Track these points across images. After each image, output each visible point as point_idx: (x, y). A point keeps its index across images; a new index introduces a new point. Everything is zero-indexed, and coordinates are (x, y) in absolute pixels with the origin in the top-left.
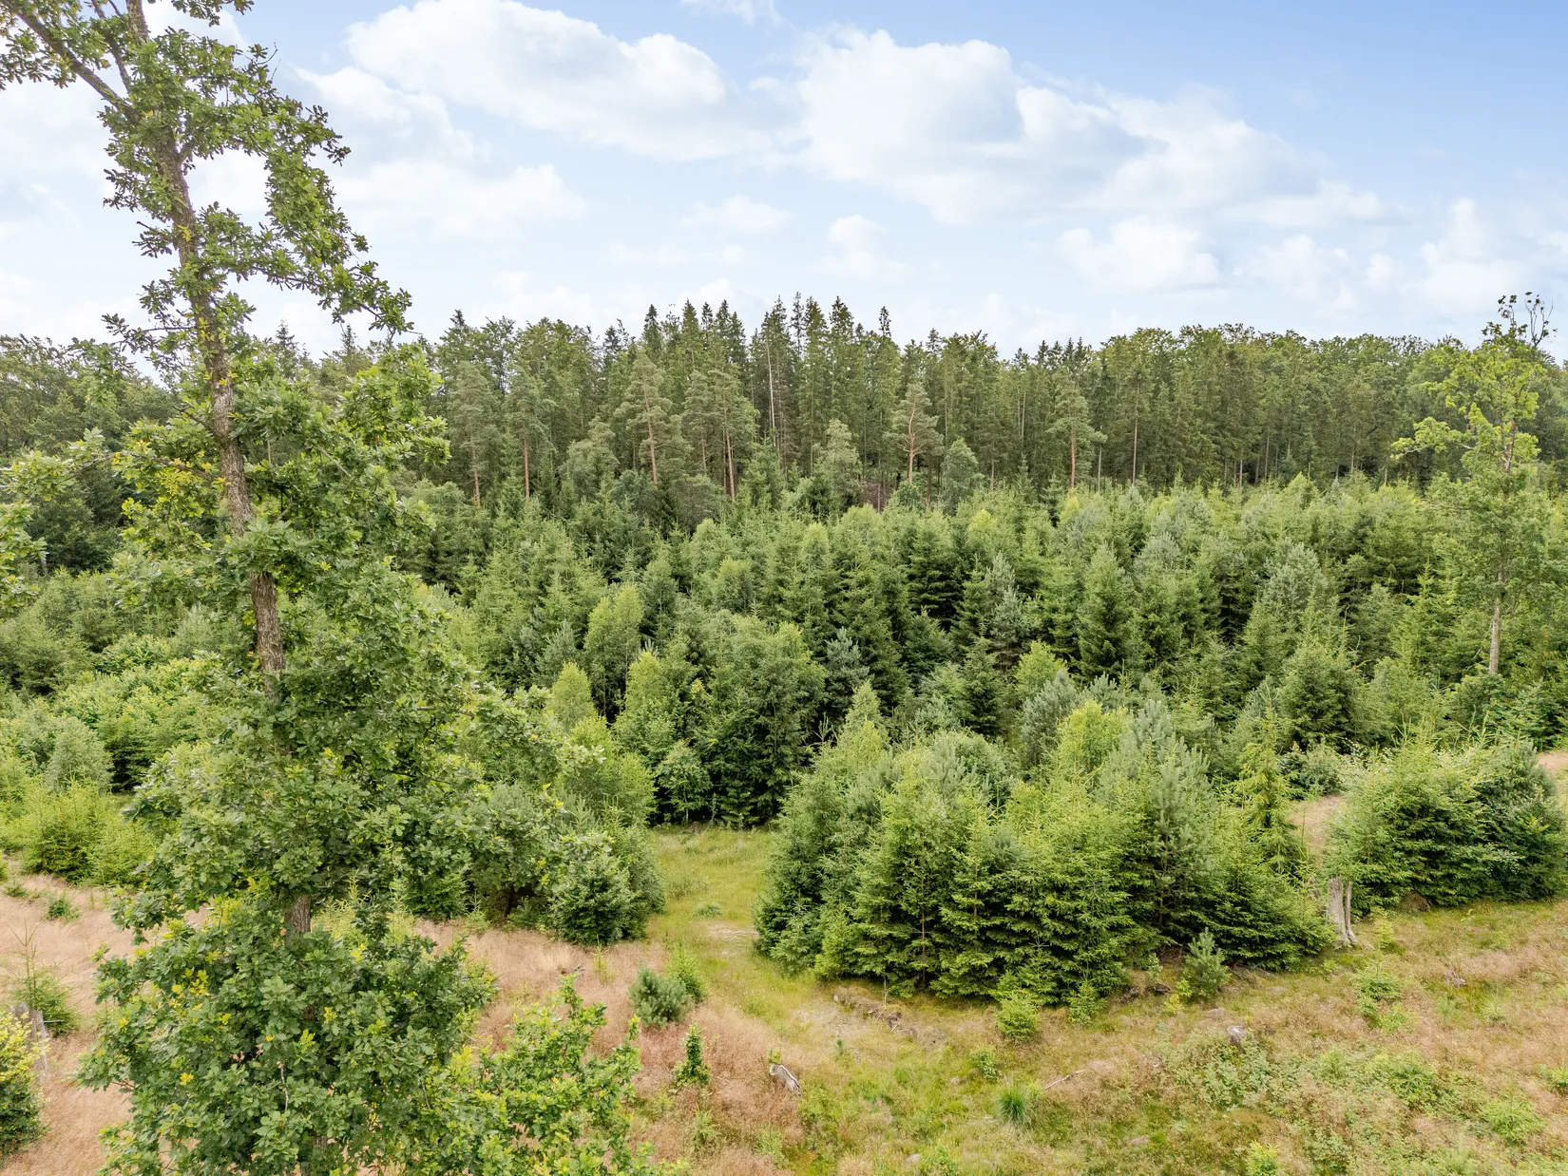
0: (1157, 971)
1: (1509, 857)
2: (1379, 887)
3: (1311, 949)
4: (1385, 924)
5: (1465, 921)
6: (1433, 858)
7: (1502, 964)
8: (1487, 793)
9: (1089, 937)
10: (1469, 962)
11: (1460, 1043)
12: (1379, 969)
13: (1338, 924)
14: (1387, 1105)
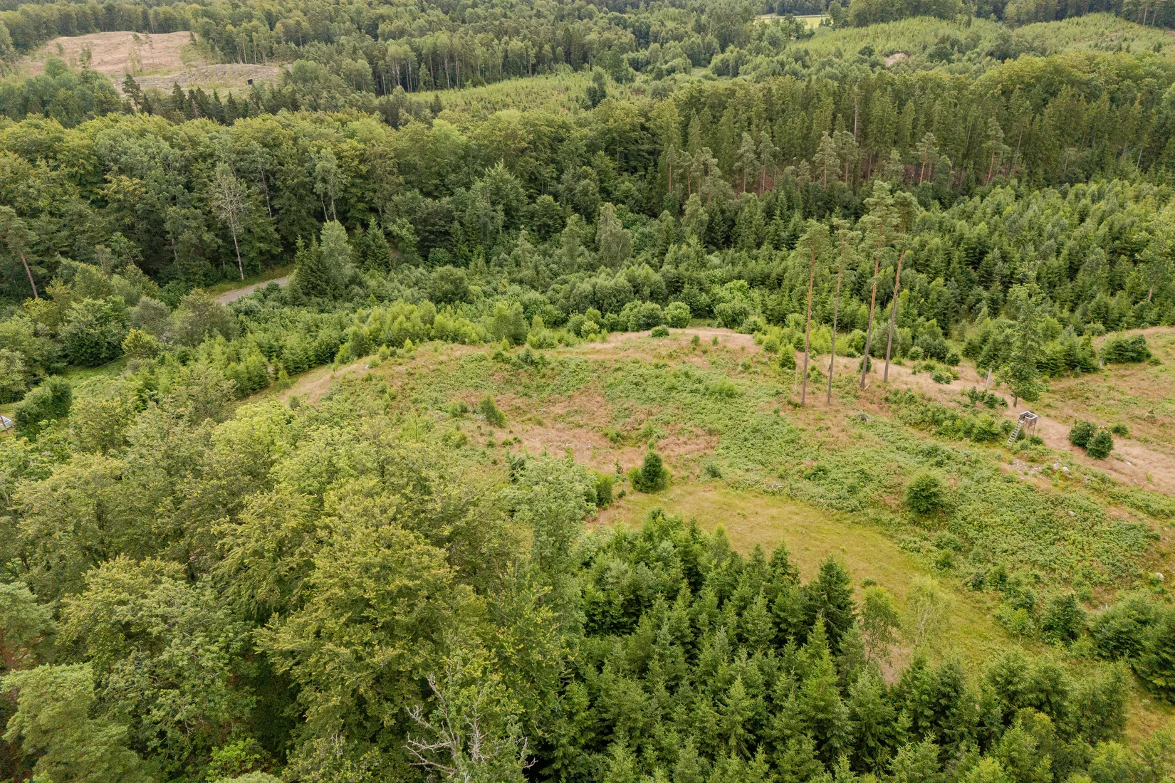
0: (1069, 372)
1: (1134, 355)
2: (1109, 359)
3: (1095, 370)
4: (1109, 366)
5: (1124, 366)
6: (1120, 354)
7: (1128, 372)
8: (1133, 343)
9: (1058, 367)
10: (1122, 372)
11: (1118, 383)
12: (1107, 373)
13: (1101, 365)
14: (1106, 390)
